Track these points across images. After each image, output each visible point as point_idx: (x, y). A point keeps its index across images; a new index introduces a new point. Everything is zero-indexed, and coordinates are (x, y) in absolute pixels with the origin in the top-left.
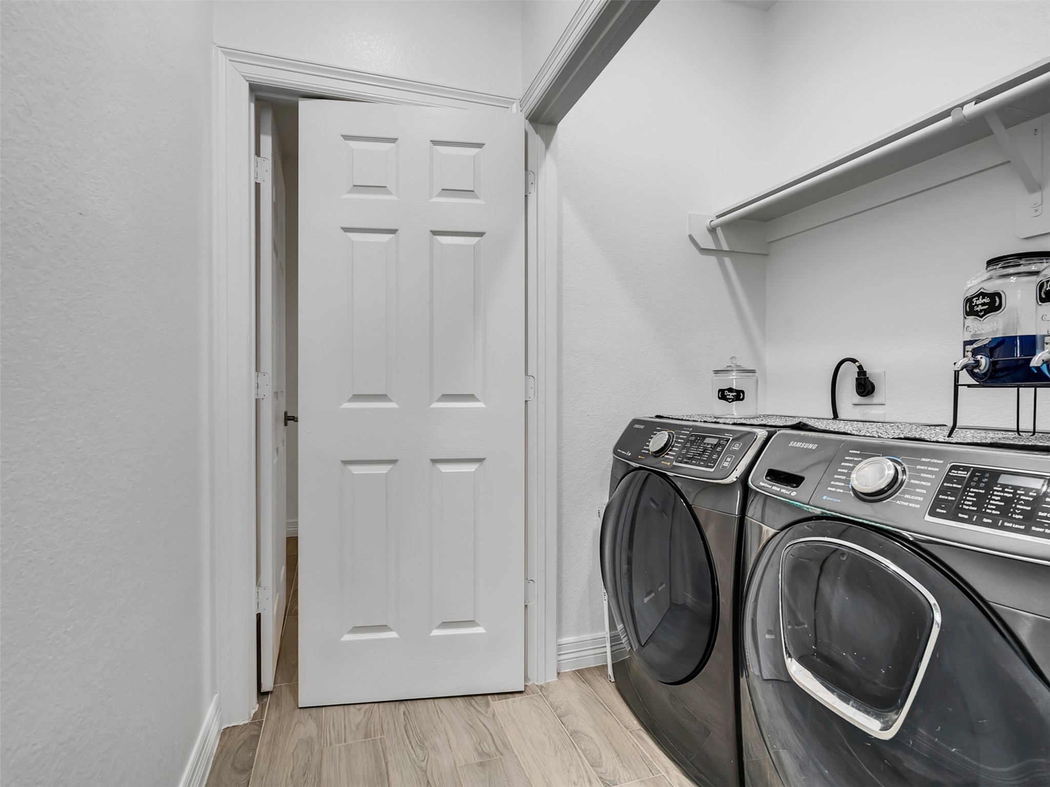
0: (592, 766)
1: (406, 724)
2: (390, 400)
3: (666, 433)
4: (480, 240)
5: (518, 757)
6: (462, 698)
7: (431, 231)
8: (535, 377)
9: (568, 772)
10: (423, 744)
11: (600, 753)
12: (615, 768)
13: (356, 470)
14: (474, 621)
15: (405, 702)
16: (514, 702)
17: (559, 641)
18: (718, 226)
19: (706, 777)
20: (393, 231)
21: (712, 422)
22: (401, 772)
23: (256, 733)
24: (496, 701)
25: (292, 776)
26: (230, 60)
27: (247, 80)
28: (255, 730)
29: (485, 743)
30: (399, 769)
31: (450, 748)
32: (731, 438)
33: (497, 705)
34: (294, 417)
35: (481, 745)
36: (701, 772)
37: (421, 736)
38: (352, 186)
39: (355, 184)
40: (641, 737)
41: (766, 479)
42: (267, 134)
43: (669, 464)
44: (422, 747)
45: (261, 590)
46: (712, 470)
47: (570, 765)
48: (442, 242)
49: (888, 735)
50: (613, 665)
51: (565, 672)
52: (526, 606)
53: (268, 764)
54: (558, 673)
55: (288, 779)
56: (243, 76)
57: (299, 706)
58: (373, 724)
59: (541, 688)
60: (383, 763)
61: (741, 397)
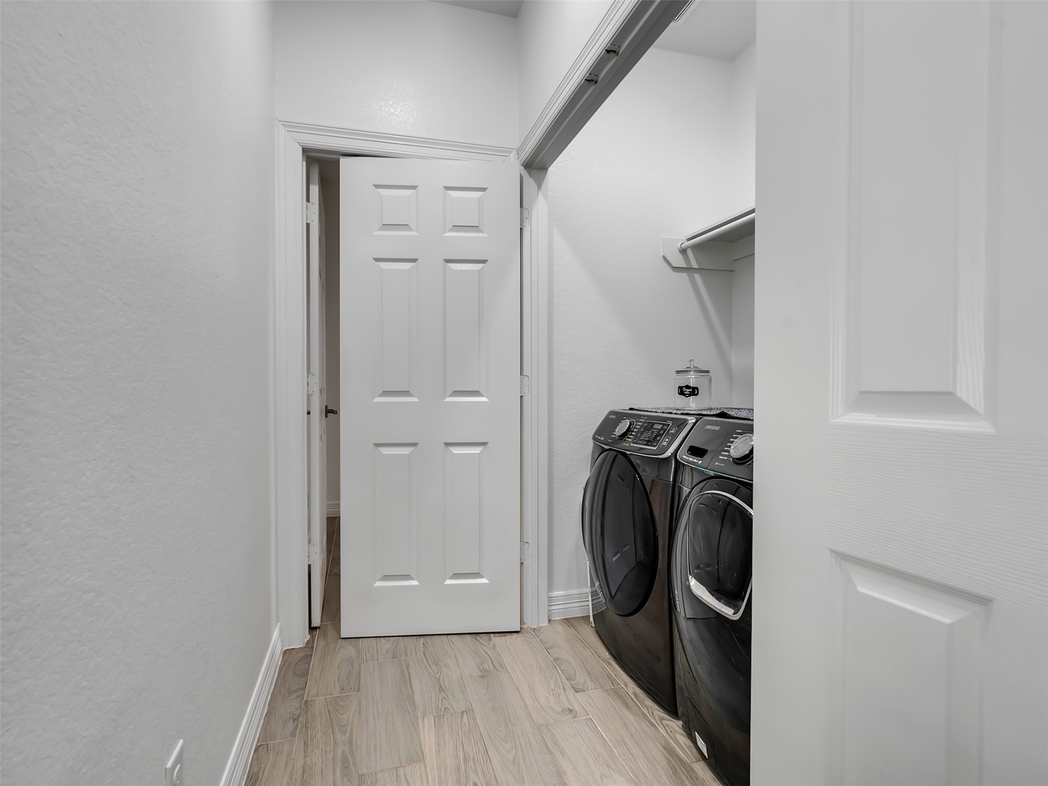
0: (567, 680)
1: (425, 651)
2: (412, 396)
3: (629, 421)
4: (483, 267)
5: (511, 673)
6: (470, 635)
7: (444, 260)
8: (530, 377)
9: (549, 683)
10: (437, 663)
11: (575, 672)
12: (585, 682)
13: (385, 451)
14: (479, 573)
15: (424, 637)
16: (511, 638)
17: (550, 594)
18: (688, 248)
19: (655, 689)
20: (415, 260)
21: (668, 413)
22: (420, 679)
23: (309, 653)
24: (497, 637)
25: (338, 680)
26: (288, 131)
27: (301, 146)
28: (309, 651)
29: (486, 664)
30: (419, 678)
31: (459, 666)
32: (671, 424)
33: (497, 640)
34: (333, 410)
35: (483, 665)
36: (651, 684)
37: (436, 658)
38: (381, 225)
39: (384, 223)
40: (610, 664)
41: (688, 453)
42: (315, 184)
43: (628, 445)
44: (437, 665)
45: (311, 545)
46: (655, 448)
47: (550, 679)
48: (453, 268)
49: (736, 617)
50: (593, 615)
51: (555, 620)
52: (522, 564)
53: (320, 672)
54: (550, 621)
55: (336, 682)
56: (298, 143)
57: (342, 637)
58: (399, 650)
59: (534, 630)
60: (407, 674)
61: (696, 393)
